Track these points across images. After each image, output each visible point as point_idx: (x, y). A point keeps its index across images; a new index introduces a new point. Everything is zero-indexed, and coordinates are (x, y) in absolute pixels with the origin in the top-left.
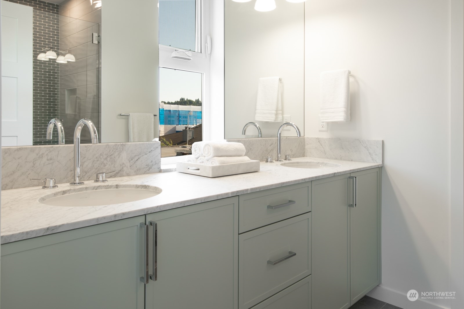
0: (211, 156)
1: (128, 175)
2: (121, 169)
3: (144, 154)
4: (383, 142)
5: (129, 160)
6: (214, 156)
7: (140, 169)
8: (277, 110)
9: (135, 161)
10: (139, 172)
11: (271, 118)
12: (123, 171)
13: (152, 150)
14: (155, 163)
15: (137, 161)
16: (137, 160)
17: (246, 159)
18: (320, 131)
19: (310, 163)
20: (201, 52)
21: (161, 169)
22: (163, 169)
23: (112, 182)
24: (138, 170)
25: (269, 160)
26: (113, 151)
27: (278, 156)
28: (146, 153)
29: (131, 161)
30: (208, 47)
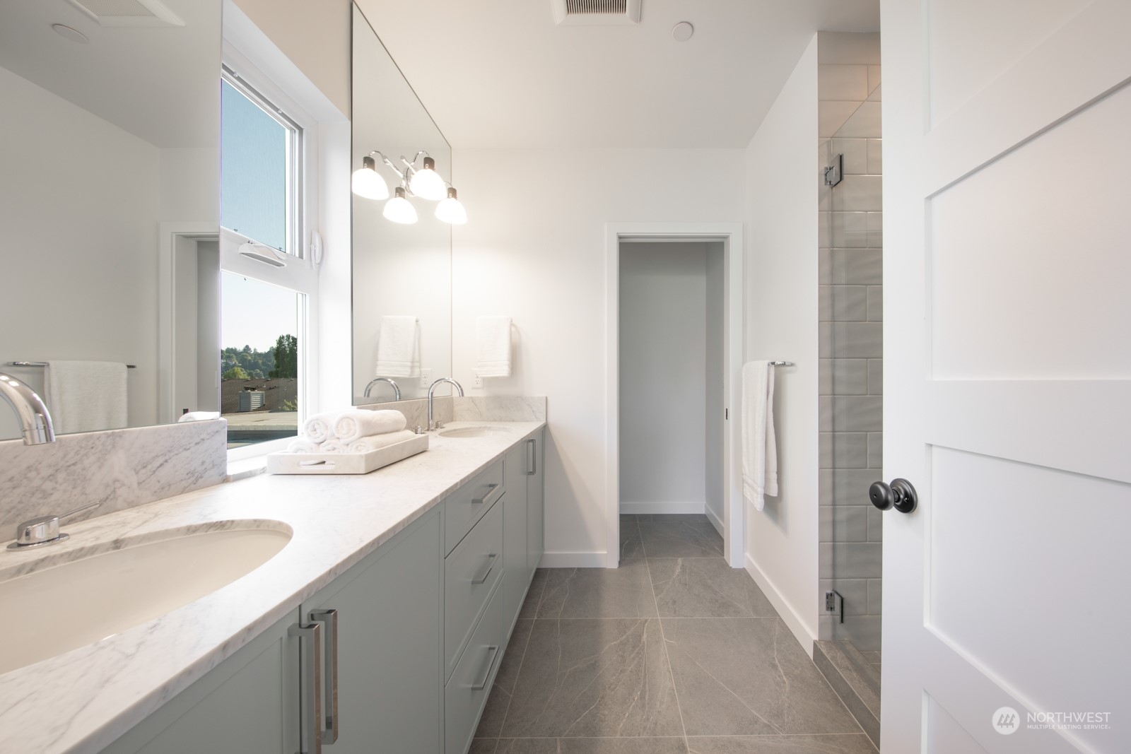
0: (357, 436)
1: (132, 505)
2: (110, 495)
3: (181, 450)
4: (546, 398)
5: (135, 470)
6: (362, 437)
7: (170, 485)
8: (413, 362)
9: (153, 469)
10: (165, 491)
11: (404, 373)
12: (117, 499)
13: (203, 440)
14: (211, 465)
15: (160, 469)
16: (161, 465)
17: (409, 435)
18: (473, 388)
19: (470, 428)
20: (301, 256)
21: (227, 476)
22: (234, 475)
23: (82, 535)
24: (163, 488)
25: (419, 430)
26: (77, 453)
27: (429, 424)
28: (188, 447)
29: (143, 471)
30: (315, 251)
